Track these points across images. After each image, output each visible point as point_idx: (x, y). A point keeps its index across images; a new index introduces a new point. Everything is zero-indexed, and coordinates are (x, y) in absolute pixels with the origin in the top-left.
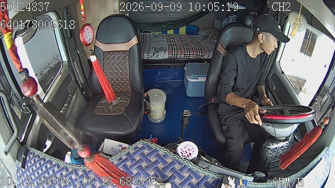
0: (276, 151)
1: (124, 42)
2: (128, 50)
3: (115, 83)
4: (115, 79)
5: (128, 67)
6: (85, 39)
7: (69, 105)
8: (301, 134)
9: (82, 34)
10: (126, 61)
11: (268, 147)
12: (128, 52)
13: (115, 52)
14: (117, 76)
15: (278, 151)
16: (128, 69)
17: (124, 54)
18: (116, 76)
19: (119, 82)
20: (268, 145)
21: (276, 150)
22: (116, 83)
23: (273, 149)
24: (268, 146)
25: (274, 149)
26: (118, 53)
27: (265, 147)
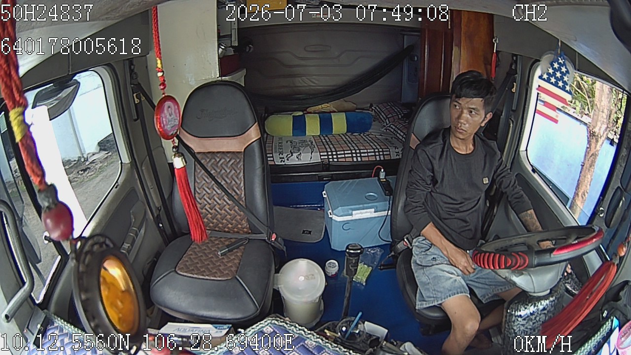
0: (533, 319)
1: (235, 135)
2: (241, 152)
3: (217, 215)
4: (219, 206)
5: (242, 184)
6: (164, 126)
7: (132, 245)
8: (578, 279)
9: (158, 117)
10: (238, 171)
11: (516, 314)
12: (243, 156)
13: (216, 154)
14: (222, 200)
15: (538, 319)
16: (243, 188)
17: (234, 159)
18: (220, 200)
19: (226, 213)
20: (517, 310)
21: (533, 317)
22: (221, 215)
23: (526, 316)
24: (516, 312)
25: (529, 315)
26: (223, 155)
27: (512, 315)
